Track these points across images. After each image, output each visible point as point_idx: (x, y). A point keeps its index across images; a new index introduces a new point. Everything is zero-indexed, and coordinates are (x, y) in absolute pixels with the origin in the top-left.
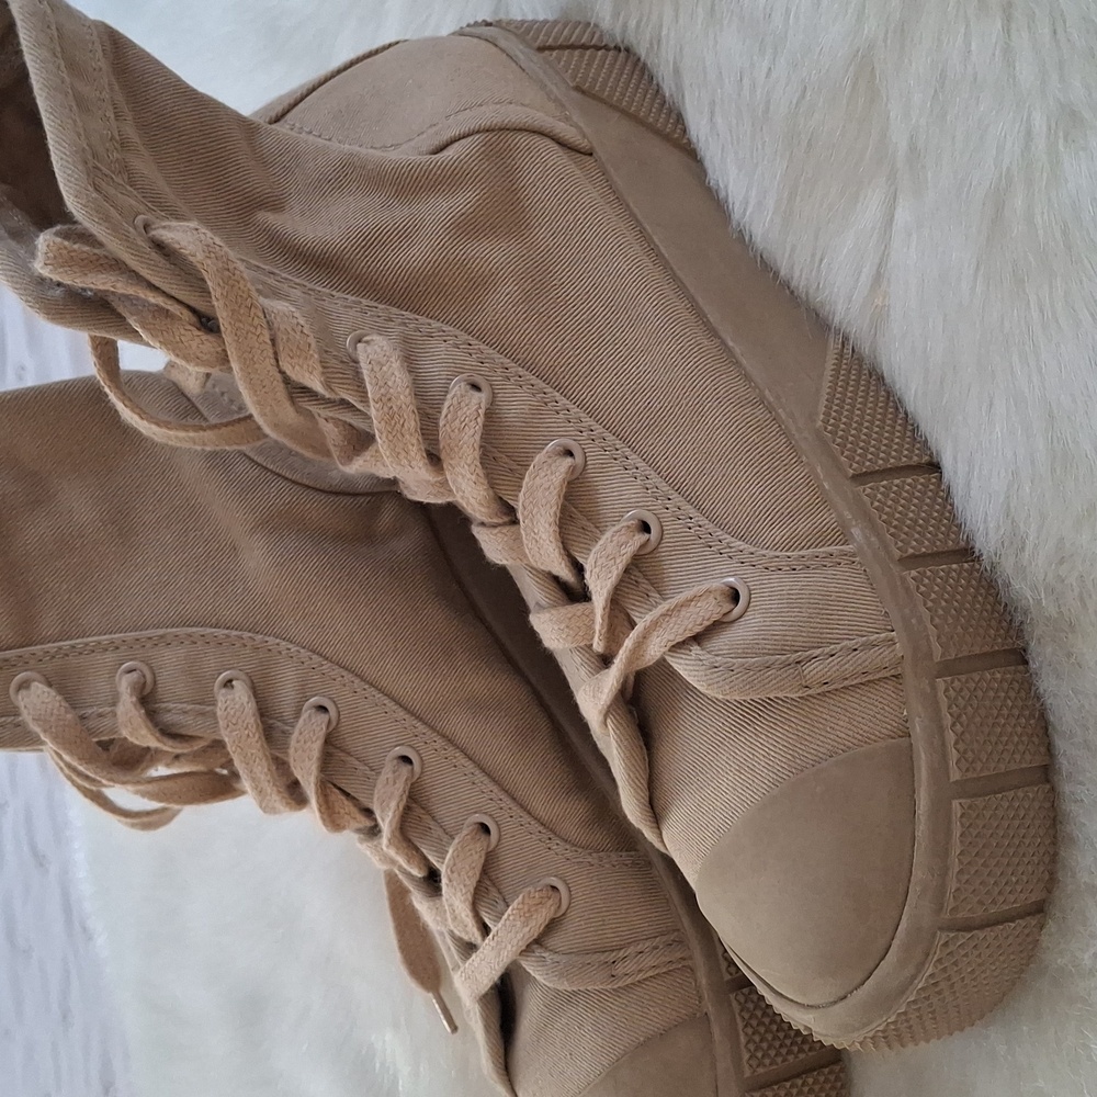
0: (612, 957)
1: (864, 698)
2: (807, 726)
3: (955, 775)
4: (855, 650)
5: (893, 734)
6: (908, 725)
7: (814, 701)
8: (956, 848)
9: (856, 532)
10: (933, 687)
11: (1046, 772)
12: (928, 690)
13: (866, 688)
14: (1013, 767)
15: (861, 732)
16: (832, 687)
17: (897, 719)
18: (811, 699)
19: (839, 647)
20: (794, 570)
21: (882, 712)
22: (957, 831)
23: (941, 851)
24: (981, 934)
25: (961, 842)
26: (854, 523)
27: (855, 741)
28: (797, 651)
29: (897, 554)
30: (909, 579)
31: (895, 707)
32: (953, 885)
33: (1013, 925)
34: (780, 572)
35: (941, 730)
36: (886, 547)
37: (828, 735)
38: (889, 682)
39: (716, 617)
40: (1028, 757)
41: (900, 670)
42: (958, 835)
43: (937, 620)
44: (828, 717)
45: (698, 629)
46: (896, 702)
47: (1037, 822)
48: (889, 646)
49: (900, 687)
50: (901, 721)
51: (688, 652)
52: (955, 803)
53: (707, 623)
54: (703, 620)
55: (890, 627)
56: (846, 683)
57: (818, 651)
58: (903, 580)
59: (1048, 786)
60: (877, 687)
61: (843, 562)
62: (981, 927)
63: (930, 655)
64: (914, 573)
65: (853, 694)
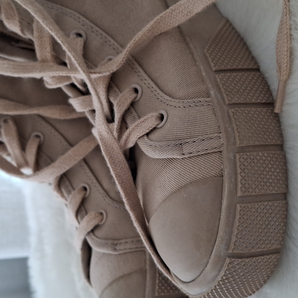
0: (116, 242)
1: (205, 160)
2: (183, 170)
3: (239, 194)
4: (204, 140)
5: (216, 175)
6: (223, 172)
7: (186, 160)
8: (237, 224)
9: (212, 93)
10: (235, 157)
11: (285, 196)
12: (232, 158)
13: (207, 156)
14: (268, 192)
15: (203, 174)
16: (194, 155)
17: (218, 169)
18: (185, 159)
19: (197, 139)
20: (185, 107)
21: (212, 166)
22: (238, 217)
23: (230, 224)
24: (247, 260)
25: (239, 221)
26: (212, 89)
27: (201, 178)
28: (181, 140)
29: (227, 102)
30: (230, 112)
31: (218, 164)
32: (234, 239)
33: (263, 257)
34: (179, 108)
35: (236, 174)
36: (223, 99)
37: (191, 174)
38: (217, 154)
39: (154, 126)
40: (276, 188)
41: (222, 149)
42: (238, 218)
43: (239, 130)
44: (191, 167)
45: (147, 131)
46: (219, 162)
47: (278, 216)
48: (218, 139)
49: (221, 156)
50: (220, 170)
51: (143, 139)
52: (238, 206)
53: (151, 129)
54: (149, 127)
55: (219, 132)
56: (199, 153)
57: (188, 140)
58: (228, 113)
59: (285, 202)
60: (212, 156)
61: (205, 104)
62: (248, 257)
63: (235, 143)
64: (233, 110)
65: (202, 158)
